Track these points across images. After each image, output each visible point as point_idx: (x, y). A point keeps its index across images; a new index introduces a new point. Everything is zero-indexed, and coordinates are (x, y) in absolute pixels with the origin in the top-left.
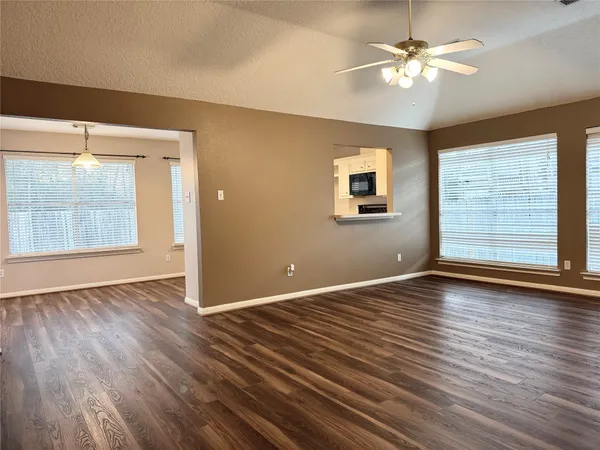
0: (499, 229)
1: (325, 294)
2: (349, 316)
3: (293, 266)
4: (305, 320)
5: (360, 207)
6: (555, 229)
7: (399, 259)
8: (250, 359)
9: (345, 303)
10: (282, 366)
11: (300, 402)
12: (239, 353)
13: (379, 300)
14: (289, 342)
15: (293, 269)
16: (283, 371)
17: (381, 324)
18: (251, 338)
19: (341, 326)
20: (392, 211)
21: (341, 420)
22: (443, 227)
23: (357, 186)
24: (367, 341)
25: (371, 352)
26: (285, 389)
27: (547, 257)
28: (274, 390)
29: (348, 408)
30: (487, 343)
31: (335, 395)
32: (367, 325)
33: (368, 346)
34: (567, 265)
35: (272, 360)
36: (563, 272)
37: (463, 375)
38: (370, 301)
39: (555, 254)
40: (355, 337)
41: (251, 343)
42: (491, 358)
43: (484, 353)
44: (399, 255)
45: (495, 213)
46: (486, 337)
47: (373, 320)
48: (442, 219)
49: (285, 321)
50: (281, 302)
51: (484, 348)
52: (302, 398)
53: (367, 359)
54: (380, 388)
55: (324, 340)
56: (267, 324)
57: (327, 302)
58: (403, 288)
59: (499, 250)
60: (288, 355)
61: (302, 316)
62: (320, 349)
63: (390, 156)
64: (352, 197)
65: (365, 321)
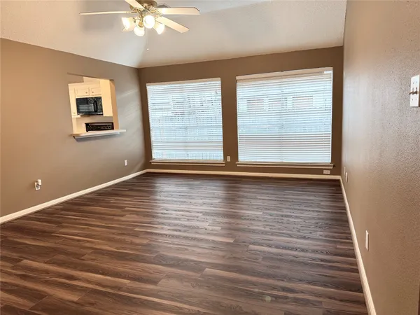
0: (189, 139)
1: (72, 200)
2: (100, 216)
3: (40, 181)
4: (63, 227)
5: (87, 125)
6: (222, 138)
7: (126, 164)
8: (23, 277)
9: (93, 206)
10: (60, 275)
11: (92, 304)
12: (10, 274)
13: (120, 198)
14: (55, 251)
15: (40, 184)
16: (63, 280)
17: (129, 218)
18: (15, 255)
19: (98, 226)
20: (118, 129)
21: (134, 309)
22: (153, 139)
23: (84, 108)
24: (124, 234)
25: (132, 243)
26: (74, 297)
27: (216, 155)
28: (62, 300)
29: (135, 296)
30: (204, 217)
31: (120, 289)
32: (118, 221)
33: (128, 239)
34: (229, 159)
35: (47, 272)
36: (227, 163)
37: (200, 244)
38: (112, 200)
39: (221, 153)
40: (113, 234)
41: (19, 261)
42: (210, 228)
43: (205, 225)
44: (126, 161)
45: (186, 128)
46: (201, 212)
47: (122, 216)
48: (152, 133)
49: (44, 232)
50: (31, 214)
51: (203, 221)
52: (92, 301)
53: (131, 249)
54: (152, 272)
55: (88, 241)
56: (26, 238)
57: (76, 207)
58: (132, 185)
59: (189, 152)
60: (61, 264)
61: (59, 224)
62: (90, 251)
63: (113, 86)
64: (79, 116)
65: (116, 218)
